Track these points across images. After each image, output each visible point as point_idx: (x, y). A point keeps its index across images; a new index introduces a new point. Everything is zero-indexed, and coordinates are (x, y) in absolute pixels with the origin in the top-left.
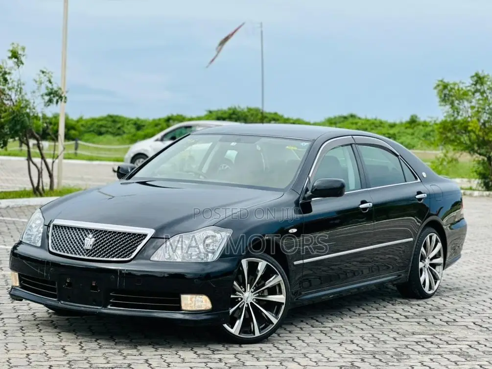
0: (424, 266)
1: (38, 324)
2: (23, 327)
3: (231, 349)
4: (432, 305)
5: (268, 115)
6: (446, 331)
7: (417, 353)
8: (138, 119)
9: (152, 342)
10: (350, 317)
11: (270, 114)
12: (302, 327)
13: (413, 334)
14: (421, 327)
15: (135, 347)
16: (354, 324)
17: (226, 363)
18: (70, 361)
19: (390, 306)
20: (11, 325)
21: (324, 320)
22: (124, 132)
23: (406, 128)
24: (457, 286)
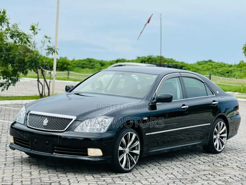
0: (217, 138)
1: (22, 161)
2: (14, 162)
3: (111, 175)
4: (219, 157)
5: (167, 60)
6: (221, 170)
7: (202, 180)
8: (102, 61)
9: (74, 171)
10: (176, 162)
11: (168, 59)
12: (150, 166)
13: (204, 171)
14: (210, 168)
15: (65, 173)
16: (176, 165)
17: (106, 182)
18: (32, 179)
19: (198, 157)
20: (9, 161)
21: (162, 163)
22: (95, 67)
23: (238, 67)
24: (235, 148)
